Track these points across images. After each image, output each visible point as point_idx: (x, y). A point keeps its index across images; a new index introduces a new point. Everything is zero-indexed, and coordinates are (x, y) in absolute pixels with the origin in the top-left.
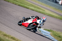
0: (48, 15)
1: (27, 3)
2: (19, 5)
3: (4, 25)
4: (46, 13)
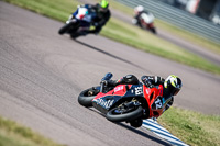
2: (45, 15)
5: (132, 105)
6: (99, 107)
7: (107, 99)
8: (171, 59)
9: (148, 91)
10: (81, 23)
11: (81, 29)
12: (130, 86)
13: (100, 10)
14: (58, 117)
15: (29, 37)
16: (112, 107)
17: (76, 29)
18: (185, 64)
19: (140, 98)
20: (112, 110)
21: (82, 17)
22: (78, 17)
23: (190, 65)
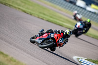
0: (93, 37)
1: (61, 18)
3: (24, 51)
4: (90, 34)
5: (50, 41)
6: (37, 43)
7: (40, 39)
9: (56, 36)
10: (79, 29)
11: (79, 32)
12: (49, 34)
13: (87, 23)
16: (41, 43)
17: (77, 32)
19: (53, 38)
20: (42, 43)
21: (79, 26)
22: (77, 26)
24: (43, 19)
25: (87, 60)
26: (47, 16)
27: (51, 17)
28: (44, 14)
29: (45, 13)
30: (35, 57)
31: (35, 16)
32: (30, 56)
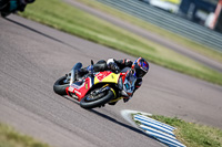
0: (166, 67)
1: (93, 23)
3: (9, 99)
4: (160, 60)
8: (190, 75)
14: (75, 133)
15: (46, 52)
18: (204, 79)
23: (209, 81)
24: (51, 26)
25: (154, 117)
26: (62, 18)
27: (70, 22)
28: (55, 16)
29: (57, 12)
30: (34, 112)
31: (33, 20)
32: (23, 109)
